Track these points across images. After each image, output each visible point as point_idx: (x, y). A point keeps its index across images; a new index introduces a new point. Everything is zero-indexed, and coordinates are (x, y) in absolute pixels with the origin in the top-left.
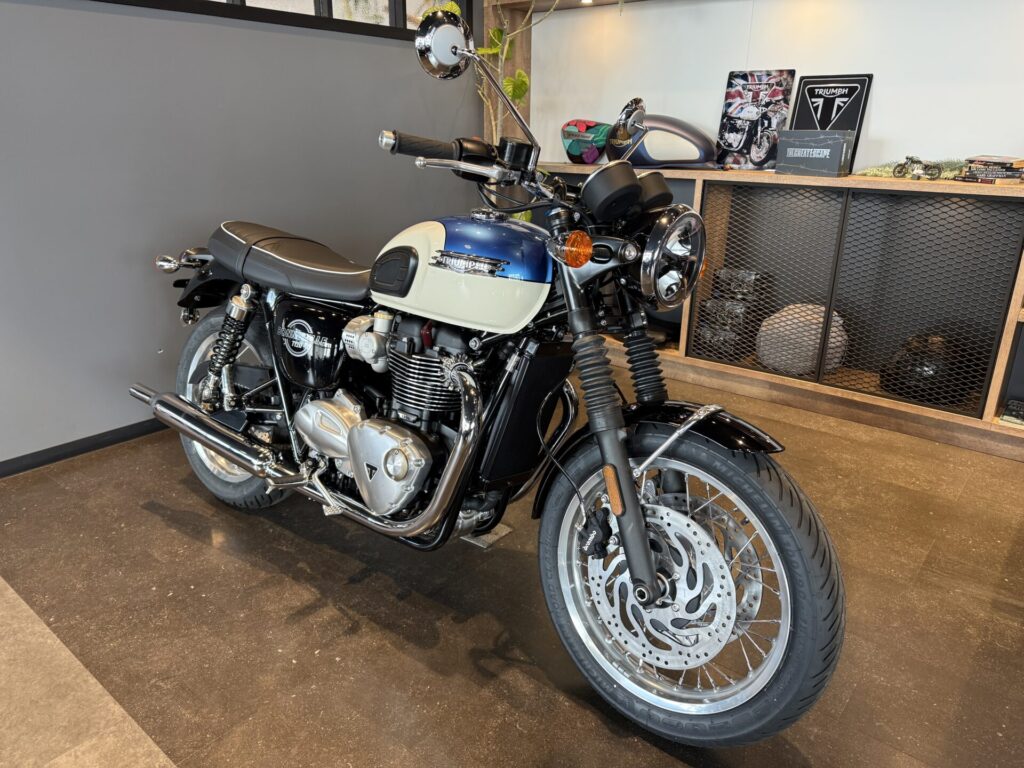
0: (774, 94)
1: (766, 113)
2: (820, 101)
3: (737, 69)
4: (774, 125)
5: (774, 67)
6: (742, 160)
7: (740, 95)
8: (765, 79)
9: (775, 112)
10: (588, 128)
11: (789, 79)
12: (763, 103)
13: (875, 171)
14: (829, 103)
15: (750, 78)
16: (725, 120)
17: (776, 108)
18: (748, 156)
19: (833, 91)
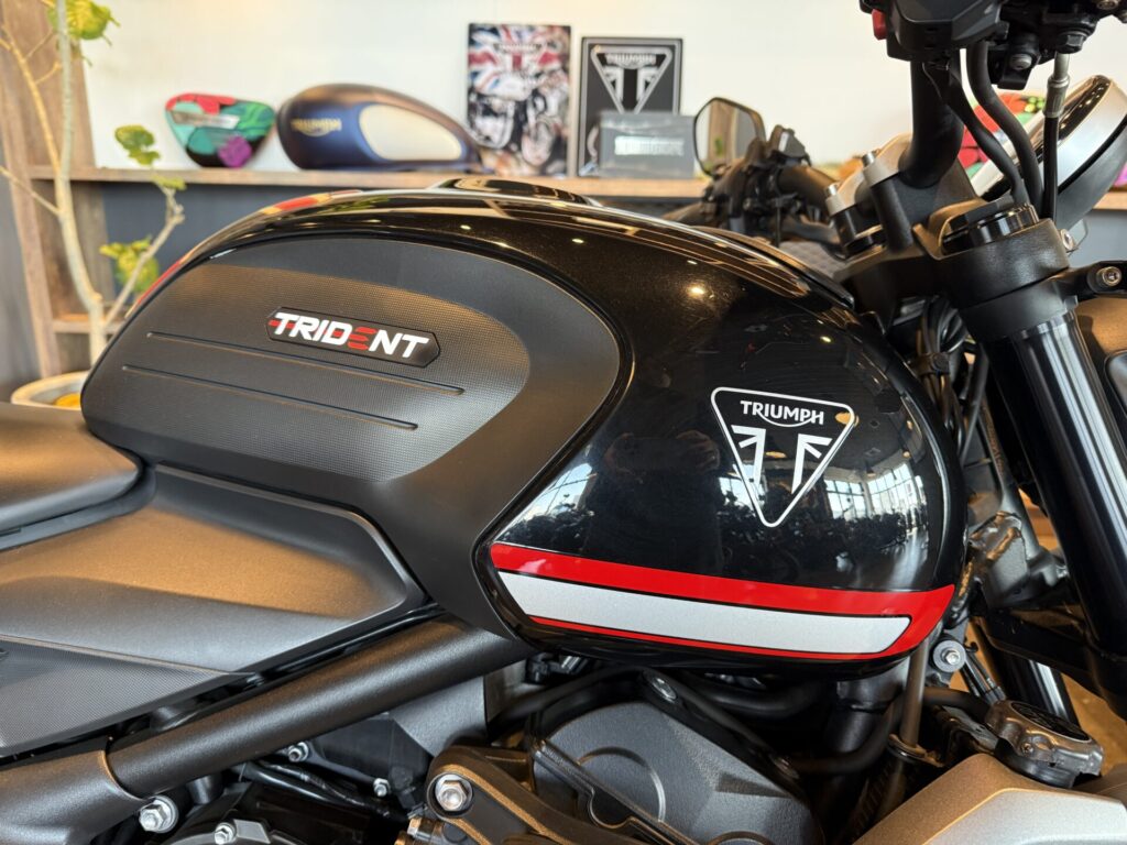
0: (546, 59)
1: (537, 88)
2: (618, 75)
3: (480, 20)
4: (553, 108)
5: (540, 20)
6: (512, 161)
7: (490, 58)
8: (527, 37)
9: (552, 87)
10: (223, 105)
11: (565, 37)
12: (531, 73)
14: (631, 76)
15: (502, 33)
16: (473, 98)
17: (550, 82)
18: (519, 156)
19: (631, 57)
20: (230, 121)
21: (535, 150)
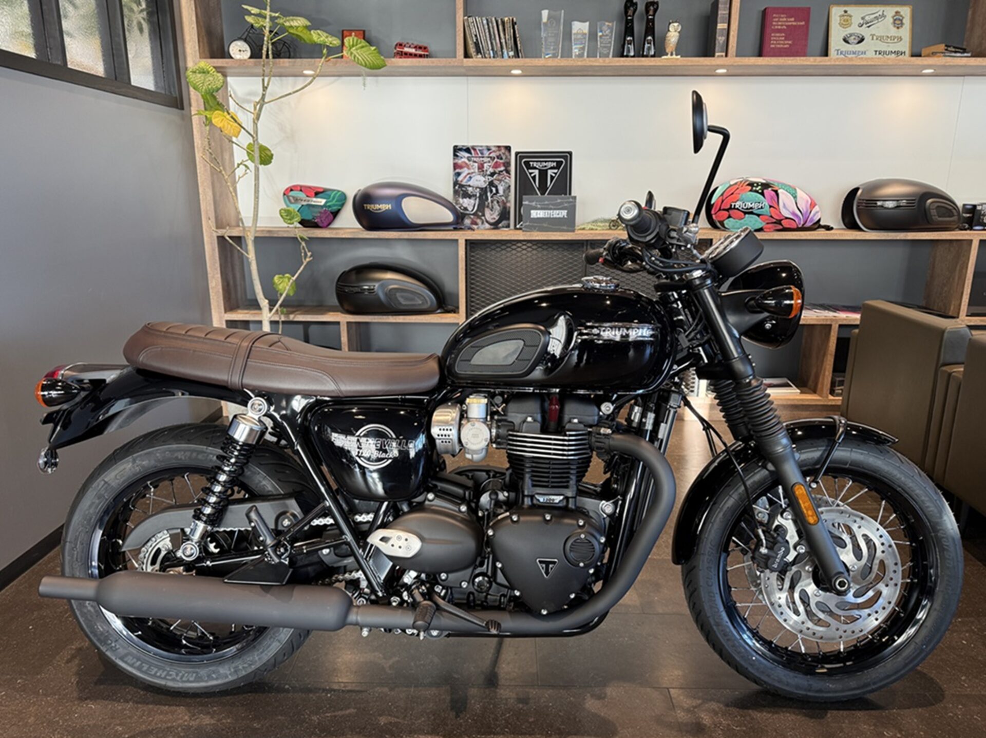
0: (496, 166)
1: (492, 181)
2: (536, 172)
3: (460, 143)
4: (501, 192)
5: (493, 143)
6: (479, 221)
7: (468, 166)
8: (486, 153)
9: (500, 181)
10: (318, 193)
11: (507, 153)
12: (488, 173)
13: (590, 226)
14: (543, 173)
15: (472, 151)
16: (457, 187)
17: (500, 177)
18: (483, 218)
19: (544, 164)
20: (321, 201)
21: (491, 215)
